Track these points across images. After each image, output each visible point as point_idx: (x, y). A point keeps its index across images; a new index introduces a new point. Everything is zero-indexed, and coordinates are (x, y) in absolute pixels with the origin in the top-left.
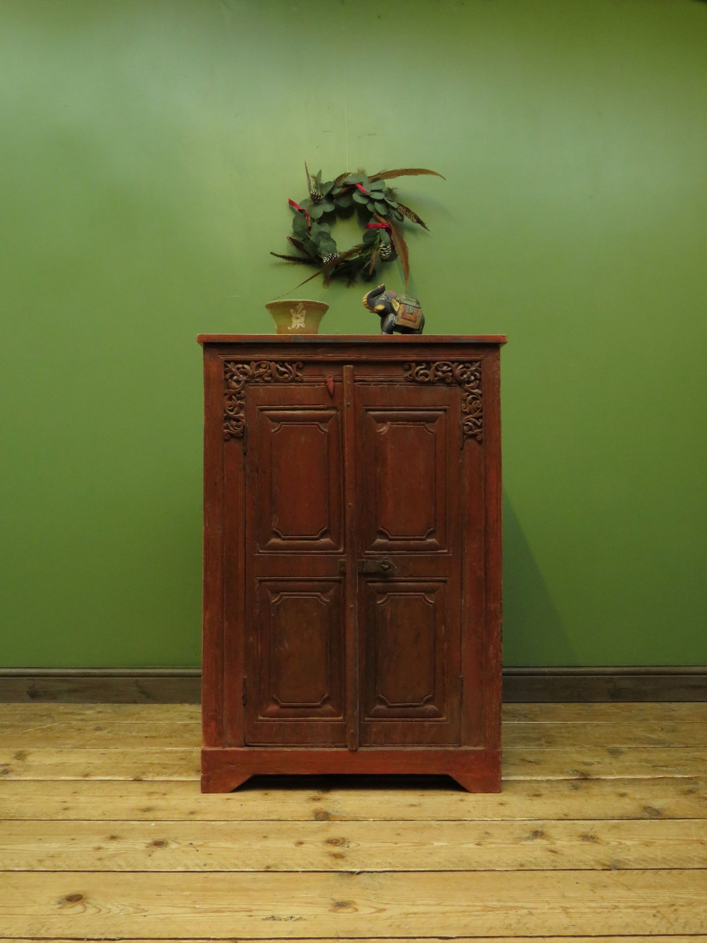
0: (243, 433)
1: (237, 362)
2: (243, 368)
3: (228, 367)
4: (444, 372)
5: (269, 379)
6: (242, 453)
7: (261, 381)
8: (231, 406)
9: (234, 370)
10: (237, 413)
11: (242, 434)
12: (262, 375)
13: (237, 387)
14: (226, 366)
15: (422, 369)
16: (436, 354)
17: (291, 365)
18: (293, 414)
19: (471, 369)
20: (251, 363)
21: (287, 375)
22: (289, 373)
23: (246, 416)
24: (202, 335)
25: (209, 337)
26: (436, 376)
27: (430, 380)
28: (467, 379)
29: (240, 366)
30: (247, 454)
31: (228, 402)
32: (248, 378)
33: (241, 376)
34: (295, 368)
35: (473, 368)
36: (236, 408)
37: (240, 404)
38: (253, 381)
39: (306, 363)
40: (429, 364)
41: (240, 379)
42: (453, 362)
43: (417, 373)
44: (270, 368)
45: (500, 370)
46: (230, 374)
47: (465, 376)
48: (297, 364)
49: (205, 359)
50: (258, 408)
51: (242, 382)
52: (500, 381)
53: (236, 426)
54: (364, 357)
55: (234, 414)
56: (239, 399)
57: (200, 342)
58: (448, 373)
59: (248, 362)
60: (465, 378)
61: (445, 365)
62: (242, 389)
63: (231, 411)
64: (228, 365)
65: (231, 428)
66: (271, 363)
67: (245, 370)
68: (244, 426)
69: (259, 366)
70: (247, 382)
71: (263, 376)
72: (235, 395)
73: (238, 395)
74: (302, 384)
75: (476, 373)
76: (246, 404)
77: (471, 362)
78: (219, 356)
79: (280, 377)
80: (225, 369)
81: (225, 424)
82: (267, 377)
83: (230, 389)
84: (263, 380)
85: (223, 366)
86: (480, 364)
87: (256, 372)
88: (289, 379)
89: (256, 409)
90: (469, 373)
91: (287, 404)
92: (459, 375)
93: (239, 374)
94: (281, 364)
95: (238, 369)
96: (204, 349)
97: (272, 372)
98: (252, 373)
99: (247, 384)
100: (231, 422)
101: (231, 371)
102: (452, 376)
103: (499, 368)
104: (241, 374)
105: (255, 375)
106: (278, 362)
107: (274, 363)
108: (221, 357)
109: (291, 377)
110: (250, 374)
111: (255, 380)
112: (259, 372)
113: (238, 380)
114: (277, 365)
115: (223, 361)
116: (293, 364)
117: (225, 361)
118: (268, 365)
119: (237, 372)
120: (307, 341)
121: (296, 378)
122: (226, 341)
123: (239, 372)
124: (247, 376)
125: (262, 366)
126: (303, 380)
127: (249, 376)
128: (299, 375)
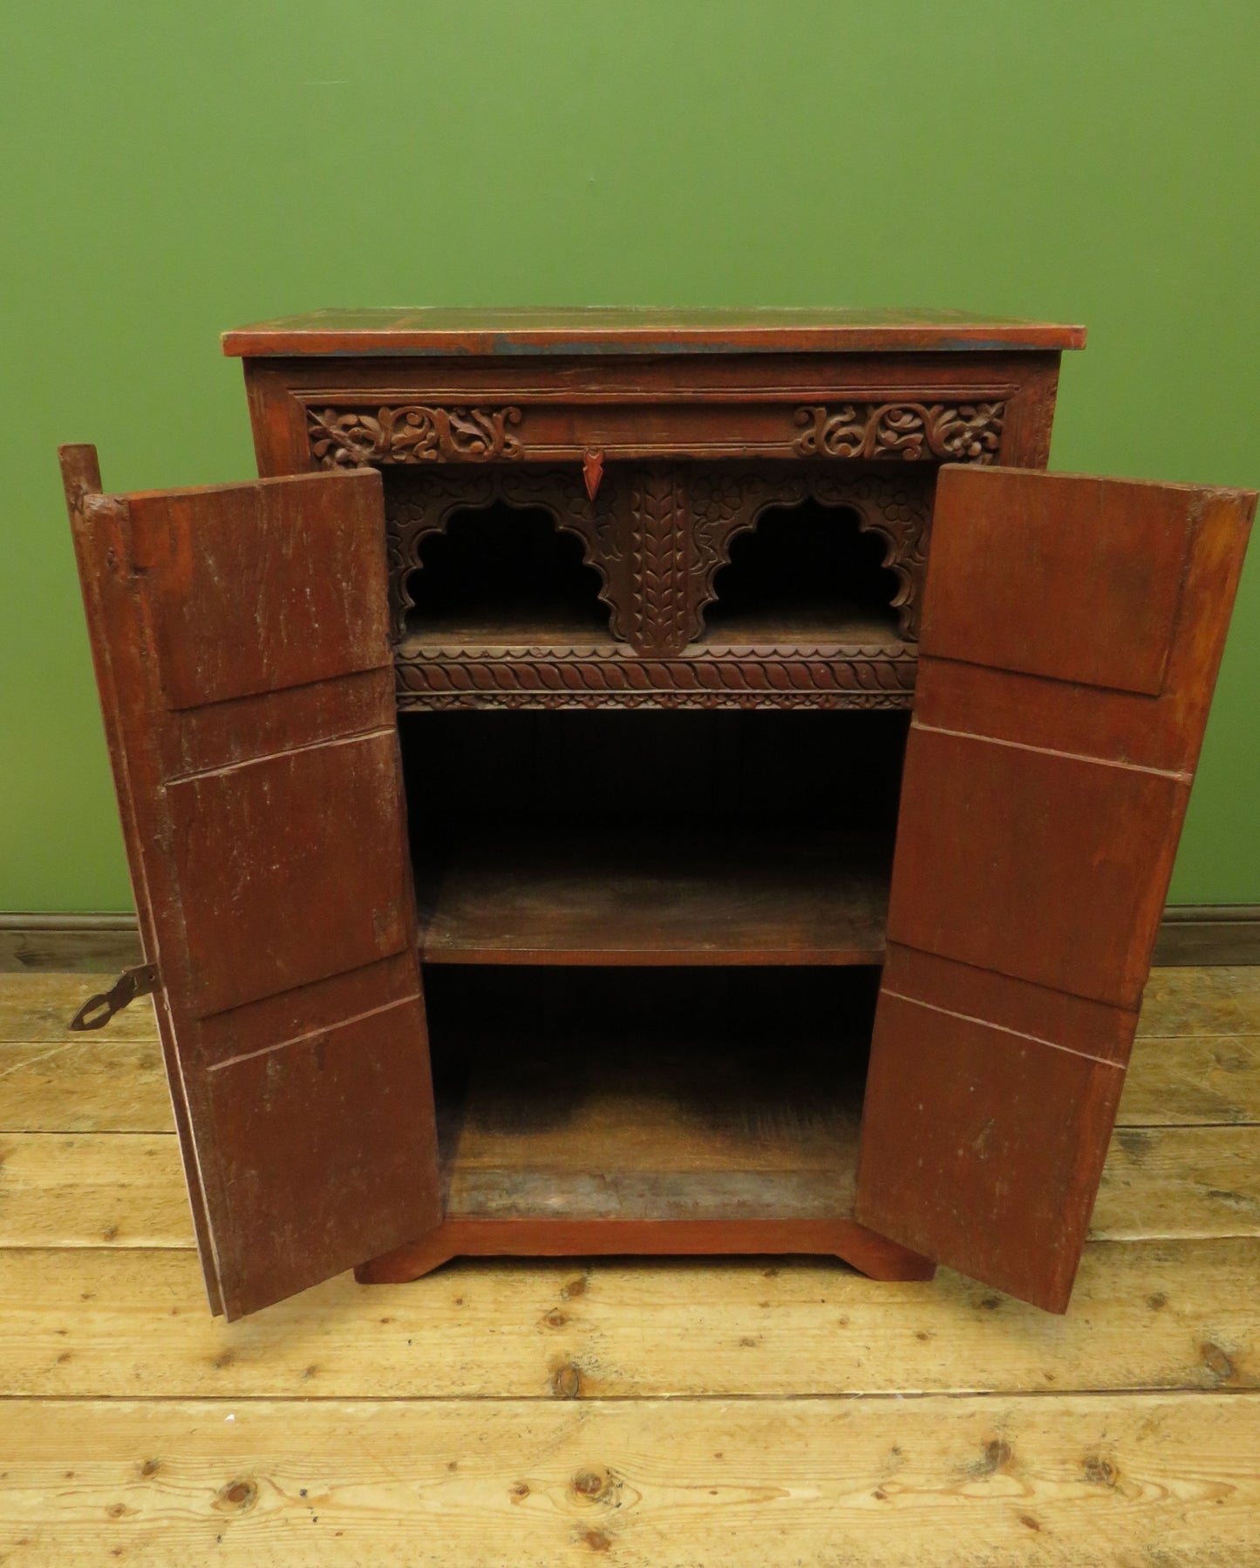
1: (341, 409)
2: (360, 424)
3: (317, 423)
4: (901, 433)
5: (431, 455)
7: (412, 460)
9: (335, 431)
12: (413, 446)
14: (312, 421)
15: (843, 424)
16: (885, 381)
17: (489, 416)
19: (973, 424)
20: (381, 411)
21: (479, 444)
22: (485, 439)
24: (236, 336)
25: (255, 340)
26: (879, 442)
27: (861, 455)
28: (961, 453)
29: (351, 419)
32: (374, 453)
33: (357, 447)
34: (500, 425)
35: (980, 422)
38: (388, 461)
39: (527, 409)
40: (862, 408)
41: (354, 457)
42: (929, 404)
43: (831, 433)
44: (432, 426)
45: (1050, 426)
46: (328, 441)
47: (957, 443)
48: (504, 412)
49: (252, 402)
51: (361, 465)
52: (1047, 457)
54: (688, 393)
57: (235, 354)
58: (912, 436)
59: (372, 410)
60: (955, 450)
61: (906, 411)
64: (319, 418)
66: (435, 412)
67: (363, 431)
69: (401, 420)
71: (415, 449)
75: (987, 434)
77: (977, 404)
78: (291, 392)
79: (461, 450)
80: (310, 430)
82: (427, 450)
84: (416, 457)
85: (305, 420)
86: (1003, 408)
87: (395, 438)
88: (486, 453)
90: (968, 435)
92: (944, 438)
93: (349, 442)
94: (462, 413)
95: (346, 427)
96: (247, 372)
97: (439, 437)
98: (386, 439)
101: (325, 434)
102: (922, 444)
103: (1052, 417)
104: (357, 443)
105: (392, 445)
106: (455, 409)
107: (442, 410)
108: (297, 397)
109: (491, 448)
110: (378, 443)
111: (396, 457)
112: (404, 436)
113: (350, 458)
114: (451, 417)
115: (304, 408)
116: (495, 415)
117: (309, 407)
118: (426, 419)
119: (343, 437)
120: (531, 351)
121: (507, 450)
122: (303, 353)
123: (350, 438)
124: (373, 449)
125: (410, 420)
126: (523, 457)
127: (377, 448)
128: (511, 442)
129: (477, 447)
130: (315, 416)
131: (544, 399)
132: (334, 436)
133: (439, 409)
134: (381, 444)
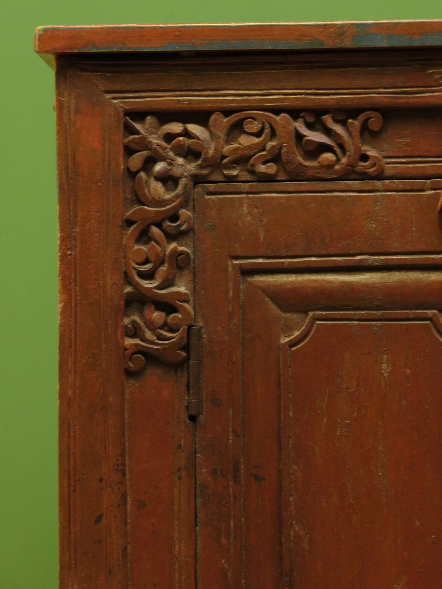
0: (186, 348)
1: (165, 116)
2: (187, 134)
3: (137, 132)
5: (270, 169)
6: (184, 416)
7: (246, 176)
8: (147, 261)
9: (155, 140)
10: (168, 283)
11: (184, 354)
12: (249, 157)
13: (167, 197)
14: (130, 130)
17: (344, 123)
18: (351, 284)
20: (213, 117)
21: (329, 156)
22: (337, 149)
23: (194, 291)
24: (53, 30)
29: (176, 127)
30: (202, 418)
31: (136, 247)
32: (200, 167)
33: (180, 160)
34: (357, 133)
36: (164, 268)
37: (176, 254)
38: (217, 177)
39: (388, 114)
41: (177, 171)
44: (273, 134)
46: (145, 153)
48: (362, 117)
49: (60, 107)
50: (234, 266)
51: (183, 182)
53: (165, 326)
55: (157, 288)
56: (171, 237)
57: (47, 52)
59: (202, 116)
62: (184, 204)
63: (149, 276)
64: (138, 126)
65: (149, 334)
66: (278, 118)
67: (189, 142)
68: (190, 327)
69: (236, 128)
70: (197, 180)
71: (251, 162)
72: (159, 225)
73: (167, 224)
74: (378, 184)
76: (194, 252)
78: (108, 96)
79: (307, 163)
80: (126, 140)
81: (126, 321)
82: (264, 163)
83: (144, 204)
84: (252, 172)
85: (122, 128)
87: (227, 149)
88: (337, 167)
89: (230, 269)
91: (331, 251)
93: (171, 154)
94: (311, 119)
95: (169, 137)
96: (61, 74)
97: (281, 147)
98: (216, 150)
99: (199, 189)
100: (146, 312)
101: (145, 145)
104: (180, 156)
105: (224, 157)
106: (302, 115)
107: (287, 115)
108: (114, 101)
109: (344, 160)
110: (207, 153)
111: (226, 172)
112: (238, 146)
113: (171, 173)
114: (296, 124)
115: (122, 114)
116: (350, 121)
117: (127, 113)
118: (267, 125)
119: (164, 149)
120: (396, 43)
121: (361, 164)
122: (130, 48)
123: (172, 149)
124: (199, 162)
125: (247, 128)
126: (383, 171)
127: (205, 159)
128: (369, 153)
129: (327, 159)
130: (133, 123)
131: (411, 101)
132: (154, 146)
133: (283, 114)
134: (210, 156)
